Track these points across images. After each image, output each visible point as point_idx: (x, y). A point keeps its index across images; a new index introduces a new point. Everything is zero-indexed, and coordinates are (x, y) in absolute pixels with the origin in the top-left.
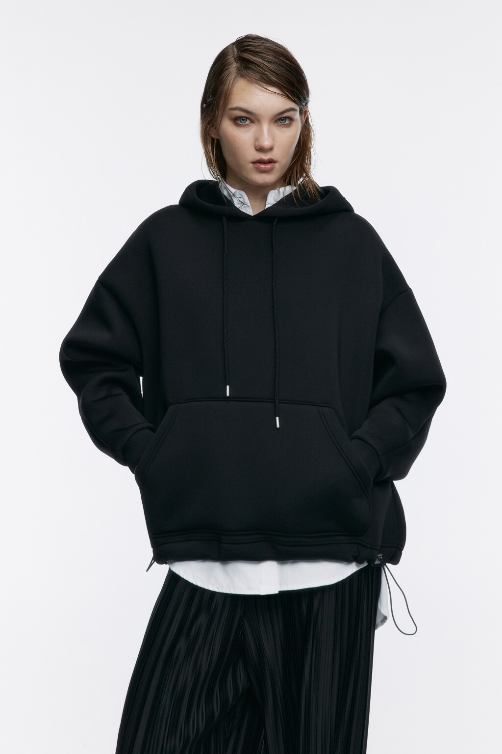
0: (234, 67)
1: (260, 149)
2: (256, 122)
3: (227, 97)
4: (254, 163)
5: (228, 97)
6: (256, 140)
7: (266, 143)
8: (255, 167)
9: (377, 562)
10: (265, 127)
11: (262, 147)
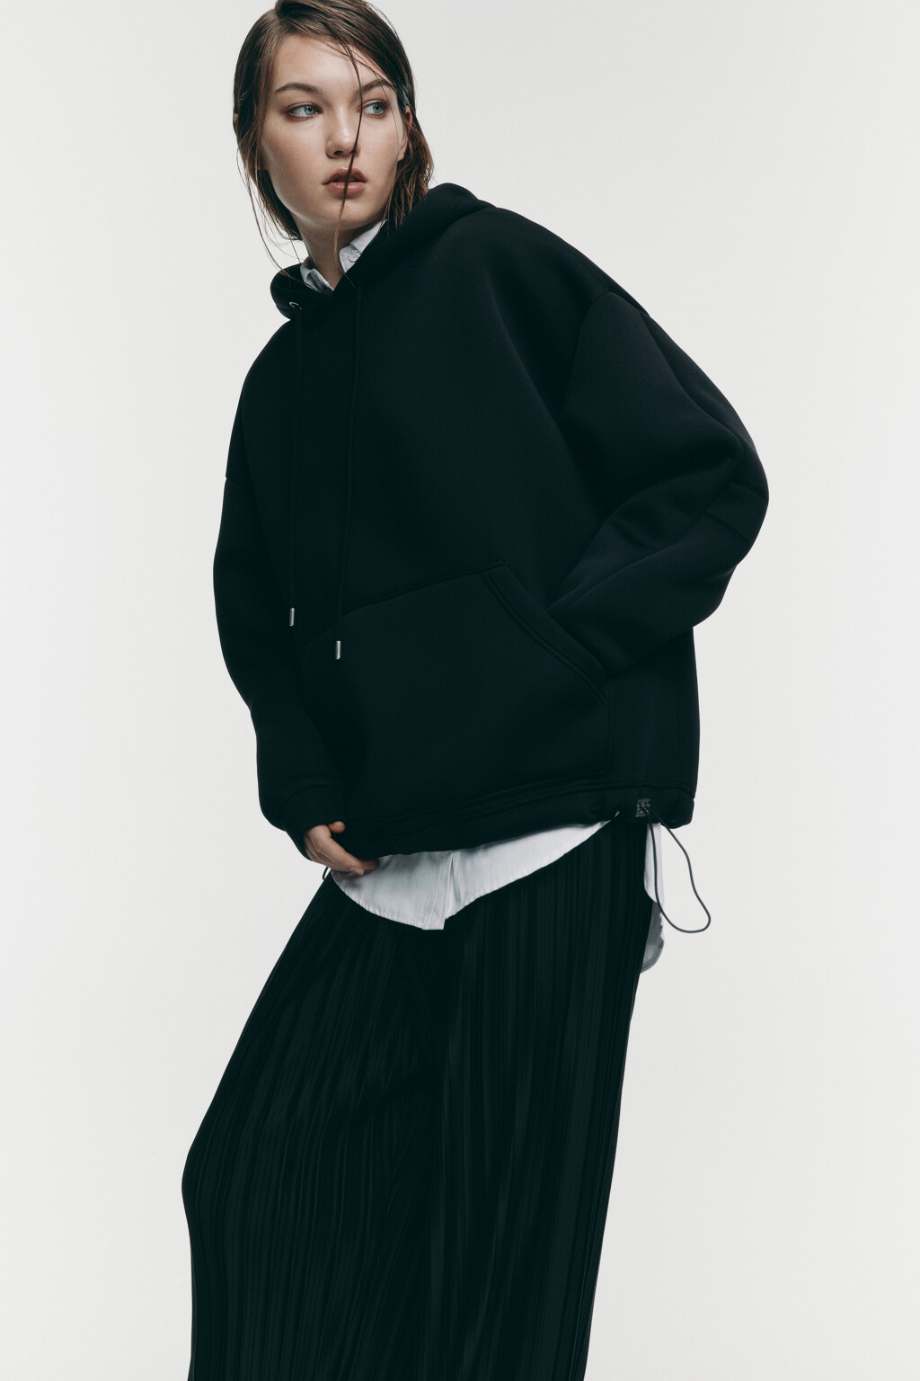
0: (275, 27)
1: (336, 153)
2: (325, 112)
3: (270, 74)
4: (326, 183)
5: (272, 72)
6: (329, 138)
7: (346, 138)
8: (329, 190)
9: (640, 814)
10: (342, 112)
11: (340, 146)
